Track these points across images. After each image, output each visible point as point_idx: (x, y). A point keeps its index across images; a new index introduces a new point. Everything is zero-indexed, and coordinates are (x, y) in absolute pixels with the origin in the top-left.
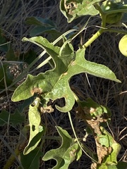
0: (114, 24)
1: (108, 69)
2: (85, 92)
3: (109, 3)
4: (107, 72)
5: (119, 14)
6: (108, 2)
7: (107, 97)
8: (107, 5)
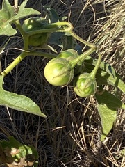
0: (38, 46)
1: (31, 100)
2: (11, 128)
3: (32, 21)
4: (30, 105)
5: (45, 34)
6: (30, 20)
7: (38, 135)
8: (29, 23)
